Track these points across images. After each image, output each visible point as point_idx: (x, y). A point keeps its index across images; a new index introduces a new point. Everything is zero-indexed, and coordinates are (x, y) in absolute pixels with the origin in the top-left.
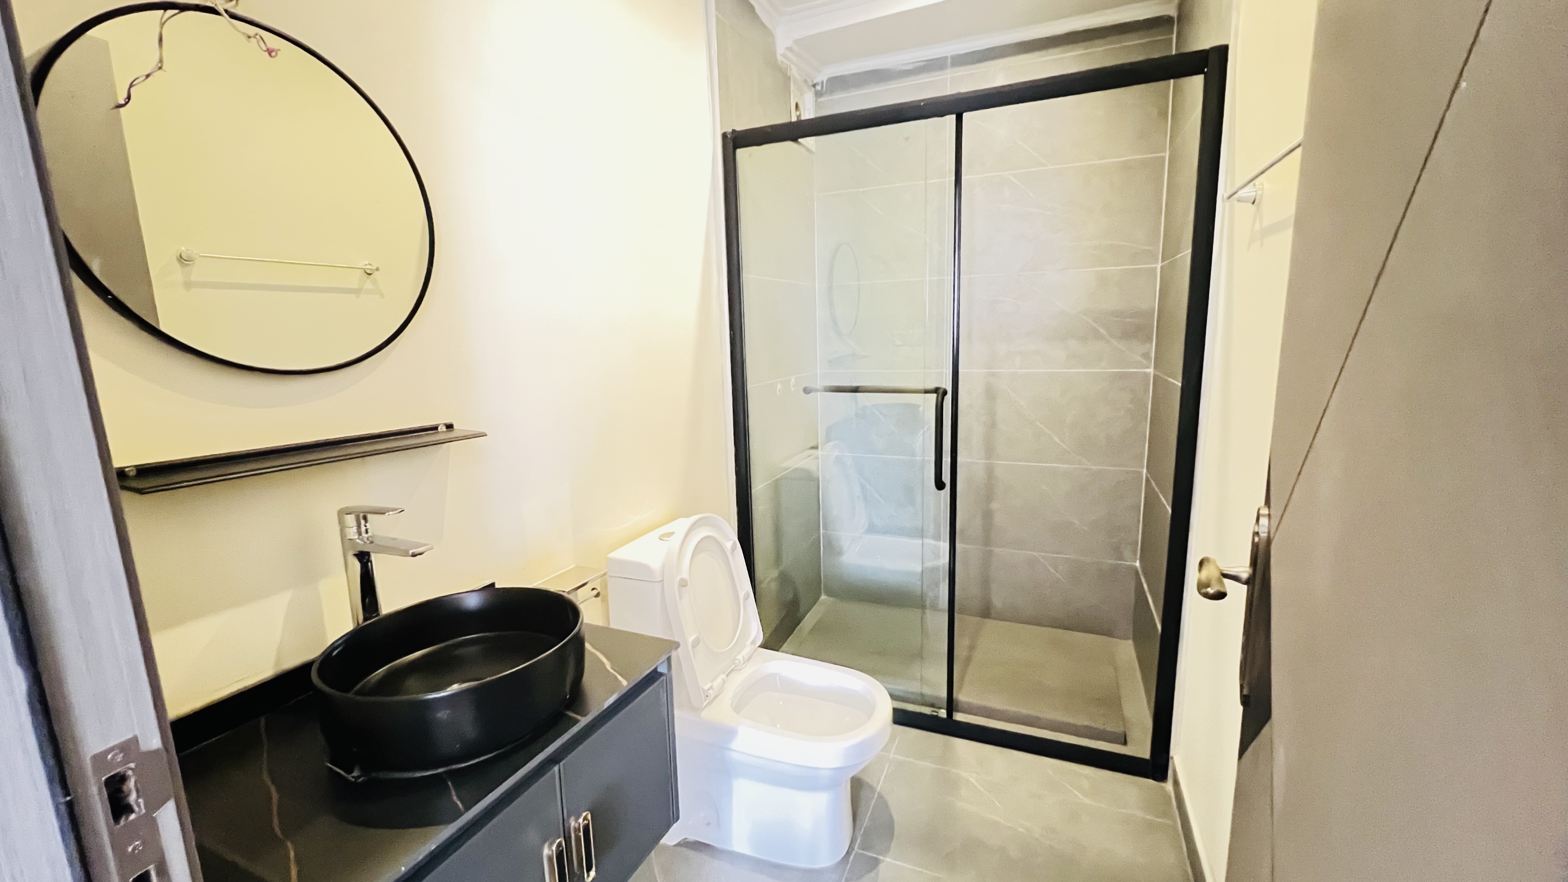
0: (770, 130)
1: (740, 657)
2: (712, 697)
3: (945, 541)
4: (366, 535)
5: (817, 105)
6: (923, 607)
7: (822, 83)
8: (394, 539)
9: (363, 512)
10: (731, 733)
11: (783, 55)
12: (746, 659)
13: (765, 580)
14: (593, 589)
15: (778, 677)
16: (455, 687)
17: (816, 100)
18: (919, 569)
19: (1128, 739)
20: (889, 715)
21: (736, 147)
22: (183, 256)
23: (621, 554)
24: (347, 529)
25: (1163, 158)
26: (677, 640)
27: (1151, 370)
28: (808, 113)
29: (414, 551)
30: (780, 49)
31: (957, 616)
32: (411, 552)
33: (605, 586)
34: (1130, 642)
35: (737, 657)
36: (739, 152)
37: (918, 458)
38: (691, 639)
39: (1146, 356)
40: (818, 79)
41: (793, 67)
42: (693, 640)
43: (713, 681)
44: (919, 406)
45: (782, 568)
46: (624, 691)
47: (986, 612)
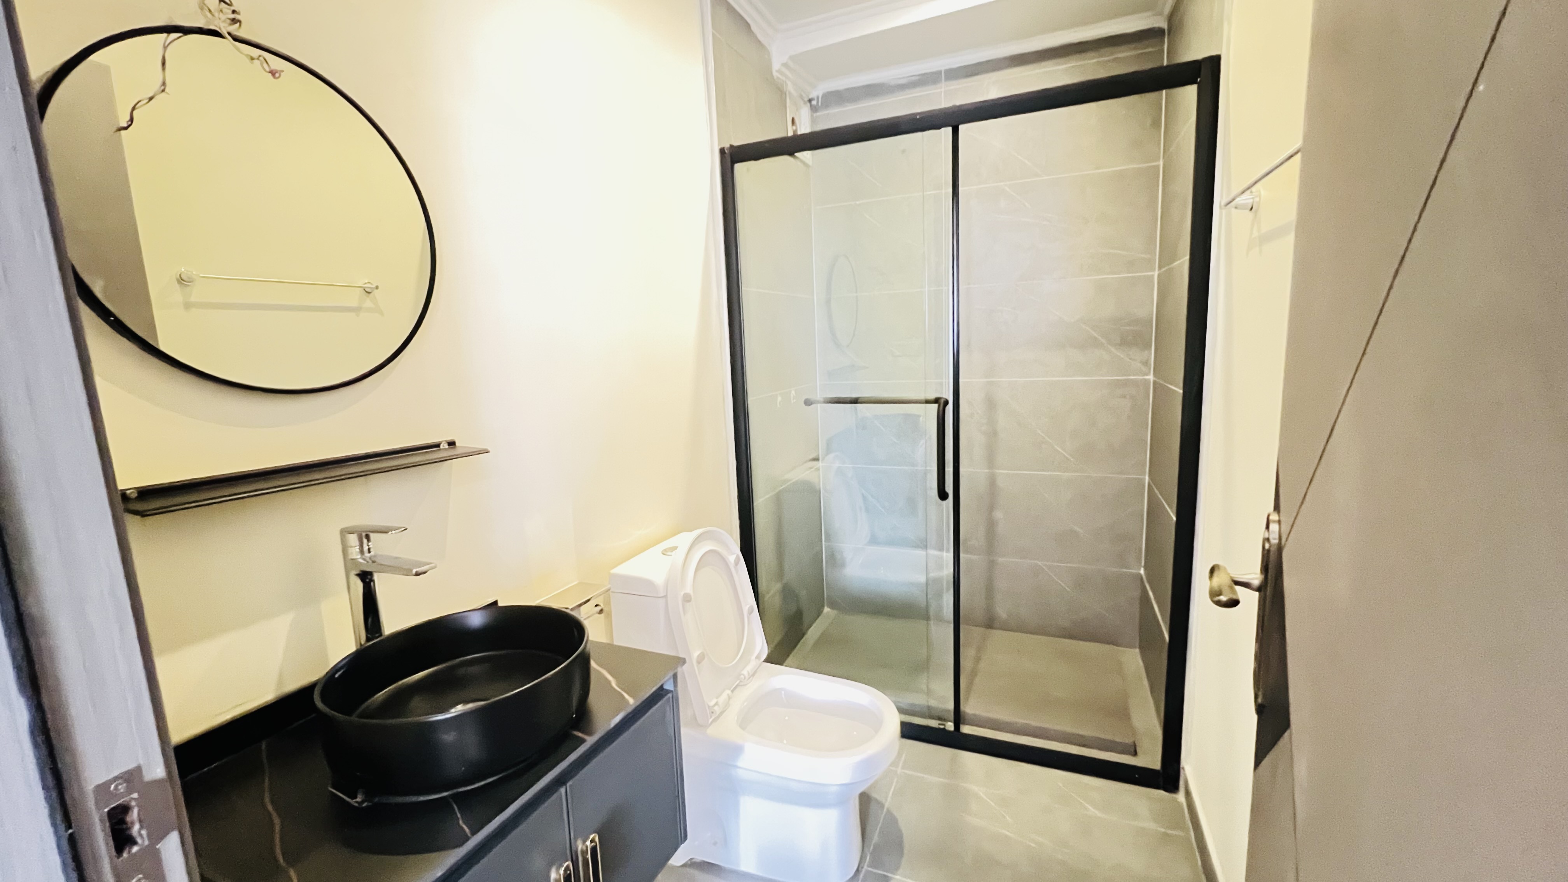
0: (767, 145)
1: (745, 672)
2: (718, 713)
3: (948, 551)
4: (368, 555)
5: (813, 121)
6: (927, 618)
7: (818, 98)
8: (396, 558)
9: (363, 532)
10: (737, 750)
11: (778, 71)
12: (750, 675)
13: (768, 593)
14: (596, 606)
15: (783, 692)
16: (460, 709)
17: (812, 116)
18: (922, 579)
19: (1138, 751)
20: (897, 729)
21: (734, 162)
22: (182, 276)
23: (624, 569)
24: (349, 548)
25: (1158, 166)
26: (682, 655)
27: (1151, 377)
28: (804, 128)
29: (417, 570)
30: (776, 66)
31: (962, 627)
32: (414, 571)
33: (608, 602)
34: (1137, 650)
35: (743, 672)
36: (737, 166)
37: (919, 468)
38: (696, 654)
39: (1146, 363)
40: (813, 95)
41: (789, 83)
42: (698, 656)
43: (717, 698)
44: (919, 416)
45: (785, 581)
46: (629, 710)
47: (990, 623)
